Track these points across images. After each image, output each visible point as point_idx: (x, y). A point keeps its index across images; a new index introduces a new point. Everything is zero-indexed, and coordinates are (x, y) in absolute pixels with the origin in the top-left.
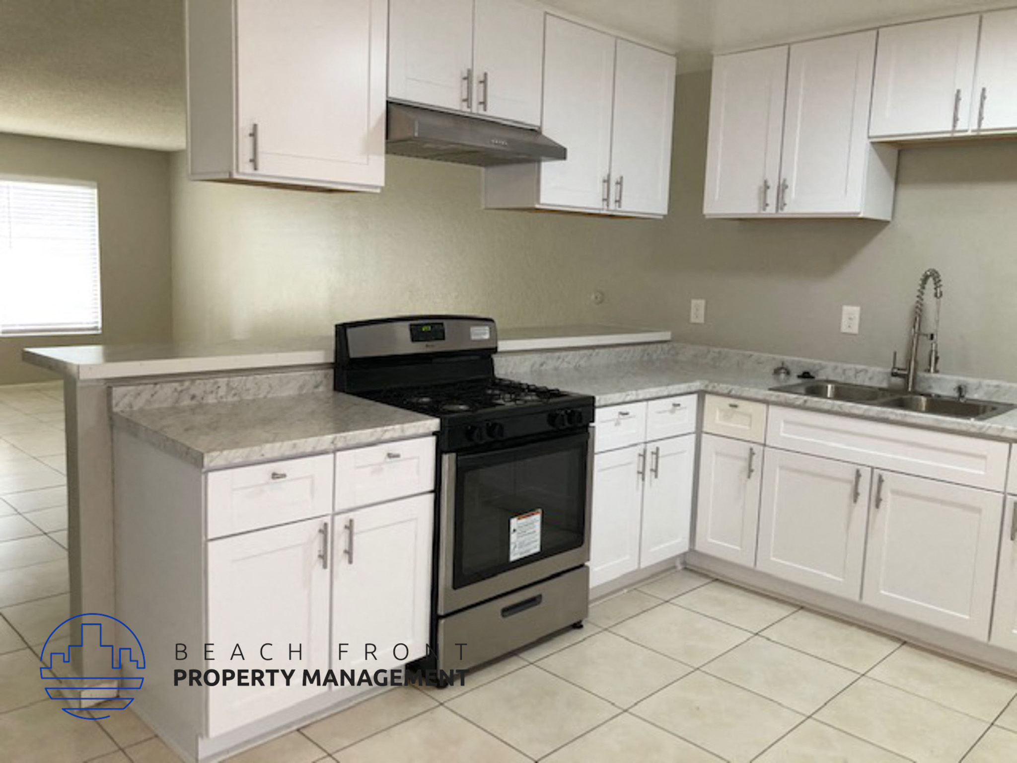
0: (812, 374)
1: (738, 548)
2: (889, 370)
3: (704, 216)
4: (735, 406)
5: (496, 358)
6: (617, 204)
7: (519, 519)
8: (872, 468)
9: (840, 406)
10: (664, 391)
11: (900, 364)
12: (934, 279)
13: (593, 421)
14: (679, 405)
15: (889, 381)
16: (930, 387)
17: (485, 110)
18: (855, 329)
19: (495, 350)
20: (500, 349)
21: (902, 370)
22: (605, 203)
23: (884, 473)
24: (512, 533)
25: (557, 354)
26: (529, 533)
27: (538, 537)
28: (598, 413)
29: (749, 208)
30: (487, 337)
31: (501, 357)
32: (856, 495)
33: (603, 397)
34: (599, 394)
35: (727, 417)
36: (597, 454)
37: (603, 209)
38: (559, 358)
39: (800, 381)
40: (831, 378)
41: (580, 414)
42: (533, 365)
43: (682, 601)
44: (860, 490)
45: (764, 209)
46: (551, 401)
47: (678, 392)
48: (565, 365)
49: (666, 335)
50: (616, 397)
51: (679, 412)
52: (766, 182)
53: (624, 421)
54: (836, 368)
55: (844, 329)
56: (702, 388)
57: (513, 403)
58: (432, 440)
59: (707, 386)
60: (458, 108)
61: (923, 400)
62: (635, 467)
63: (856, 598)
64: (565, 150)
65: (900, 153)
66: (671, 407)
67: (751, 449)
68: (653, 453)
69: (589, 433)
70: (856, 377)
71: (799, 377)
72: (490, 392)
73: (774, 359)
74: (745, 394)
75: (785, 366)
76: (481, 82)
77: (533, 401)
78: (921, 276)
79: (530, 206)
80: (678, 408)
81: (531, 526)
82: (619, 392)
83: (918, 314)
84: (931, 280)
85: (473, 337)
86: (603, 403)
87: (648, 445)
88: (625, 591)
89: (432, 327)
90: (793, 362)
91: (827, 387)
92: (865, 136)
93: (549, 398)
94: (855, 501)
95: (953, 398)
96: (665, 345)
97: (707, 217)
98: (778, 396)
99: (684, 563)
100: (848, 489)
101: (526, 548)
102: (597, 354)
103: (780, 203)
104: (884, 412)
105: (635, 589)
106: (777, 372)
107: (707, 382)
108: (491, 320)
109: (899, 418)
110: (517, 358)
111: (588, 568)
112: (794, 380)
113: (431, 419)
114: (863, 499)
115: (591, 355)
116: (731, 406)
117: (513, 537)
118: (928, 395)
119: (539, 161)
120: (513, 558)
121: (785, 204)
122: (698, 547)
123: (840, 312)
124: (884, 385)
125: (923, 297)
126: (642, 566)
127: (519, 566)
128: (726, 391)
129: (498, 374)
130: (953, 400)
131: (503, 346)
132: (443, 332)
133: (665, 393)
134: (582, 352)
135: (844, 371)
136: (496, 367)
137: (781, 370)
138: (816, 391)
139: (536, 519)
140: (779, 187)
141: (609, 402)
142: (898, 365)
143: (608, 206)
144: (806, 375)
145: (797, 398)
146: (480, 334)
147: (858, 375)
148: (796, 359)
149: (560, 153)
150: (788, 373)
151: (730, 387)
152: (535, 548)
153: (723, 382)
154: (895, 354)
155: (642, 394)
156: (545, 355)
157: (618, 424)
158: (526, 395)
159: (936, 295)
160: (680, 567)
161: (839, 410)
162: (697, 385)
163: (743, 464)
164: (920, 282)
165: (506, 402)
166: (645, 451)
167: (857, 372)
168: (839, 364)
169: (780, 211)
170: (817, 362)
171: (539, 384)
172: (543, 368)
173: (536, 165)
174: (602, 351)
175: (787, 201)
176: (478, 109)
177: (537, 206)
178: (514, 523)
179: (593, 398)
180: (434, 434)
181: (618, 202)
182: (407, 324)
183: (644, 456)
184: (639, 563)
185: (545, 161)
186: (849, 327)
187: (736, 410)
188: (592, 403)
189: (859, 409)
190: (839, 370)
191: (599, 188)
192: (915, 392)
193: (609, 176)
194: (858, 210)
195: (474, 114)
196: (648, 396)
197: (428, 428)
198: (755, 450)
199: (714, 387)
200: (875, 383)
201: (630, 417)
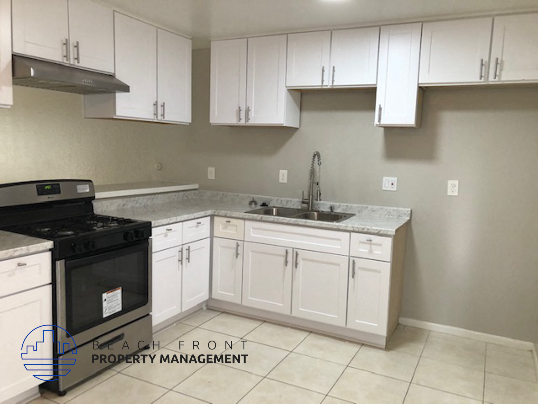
0: (267, 204)
1: (233, 295)
2: (301, 200)
3: (210, 124)
4: (229, 222)
5: (95, 203)
6: (162, 117)
7: (107, 293)
8: (293, 248)
9: (277, 219)
10: (192, 216)
11: (306, 197)
12: (318, 156)
13: (151, 235)
14: (200, 223)
15: (301, 206)
16: (319, 208)
17: (78, 63)
18: (285, 181)
19: (93, 198)
20: (96, 197)
21: (307, 200)
22: (155, 116)
23: (298, 251)
24: (104, 302)
25: (133, 199)
26: (115, 301)
27: (120, 302)
28: (154, 230)
29: (233, 121)
30: (88, 190)
31: (98, 202)
32: (286, 263)
33: (156, 221)
34: (154, 220)
35: (225, 227)
36: (153, 253)
37: (154, 119)
38: (134, 200)
39: (261, 207)
40: (276, 206)
41: (142, 232)
42: (118, 206)
43: (204, 326)
44: (288, 260)
45: (239, 121)
46: (125, 226)
47: (200, 216)
48: (138, 205)
49: (196, 186)
50: (165, 221)
51: (200, 226)
52: (239, 108)
53: (170, 233)
54: (278, 200)
55: (281, 181)
56: (212, 213)
57: (102, 228)
58: (49, 254)
59: (215, 212)
60: (61, 61)
61: (316, 213)
62: (177, 257)
63: (289, 314)
64: (129, 87)
65: (301, 94)
66: (196, 224)
67: (237, 243)
68: (187, 250)
69: (148, 243)
70: (286, 204)
71: (261, 206)
72: (89, 222)
73: (249, 197)
74: (233, 216)
75: (254, 200)
76: (75, 47)
77: (115, 226)
78: (313, 155)
79: (111, 117)
80: (200, 224)
81: (116, 296)
82: (166, 218)
83: (313, 173)
84: (316, 157)
85: (79, 191)
86: (156, 225)
87: (184, 246)
88: (175, 324)
89: (51, 186)
90: (258, 198)
91: (273, 210)
92: (285, 87)
93: (124, 224)
94: (286, 265)
95: (328, 212)
96: (195, 191)
97: (212, 124)
98: (249, 216)
99: (207, 306)
100: (283, 259)
101: (112, 310)
102: (157, 198)
103: (247, 118)
104: (297, 221)
105: (180, 323)
106: (251, 203)
107: (215, 211)
108: (90, 181)
109: (303, 223)
110: (108, 202)
111: (151, 316)
112: (259, 207)
113: (48, 241)
114: (290, 264)
115: (154, 198)
116: (227, 222)
117: (105, 304)
118: (318, 212)
119: (115, 93)
120: (105, 316)
121: (249, 119)
122: (213, 297)
123: (279, 172)
124: (299, 207)
125: (314, 165)
126: (183, 311)
127: (108, 320)
128: (224, 215)
129: (96, 212)
130: (328, 213)
131: (98, 195)
132: (59, 188)
133: (193, 217)
134: (148, 197)
135: (281, 201)
136: (94, 208)
137: (253, 202)
138: (268, 212)
139: (119, 292)
140: (246, 111)
141: (160, 224)
142: (305, 198)
143: (157, 117)
144: (264, 205)
145: (258, 216)
146: (84, 189)
147: (288, 203)
148: (259, 196)
149: (126, 89)
150: (256, 204)
151: (225, 212)
152: (119, 308)
153: (223, 210)
154: (303, 192)
155: (179, 219)
156: (126, 199)
157: (166, 236)
158: (111, 223)
159: (318, 164)
160: (205, 308)
161: (277, 221)
162: (209, 212)
163: (234, 251)
164: (312, 158)
165: (99, 228)
166: (182, 249)
167: (287, 202)
168: (278, 198)
169: (247, 122)
170: (269, 197)
171: (119, 216)
172: (124, 207)
173: (113, 94)
174: (160, 196)
175: (250, 117)
176: (74, 62)
177: (115, 117)
178: (105, 296)
179: (151, 223)
180: (50, 250)
181: (163, 115)
182: (35, 185)
183: (181, 251)
184: (181, 309)
185: (118, 92)
186: (283, 180)
187: (229, 223)
188: (150, 225)
189: (286, 220)
190: (279, 201)
191: (151, 109)
192: (313, 210)
193: (157, 102)
194: (282, 123)
195: (72, 65)
196: (183, 219)
197: (46, 247)
198: (239, 244)
199: (218, 213)
200: (295, 207)
201: (172, 232)
